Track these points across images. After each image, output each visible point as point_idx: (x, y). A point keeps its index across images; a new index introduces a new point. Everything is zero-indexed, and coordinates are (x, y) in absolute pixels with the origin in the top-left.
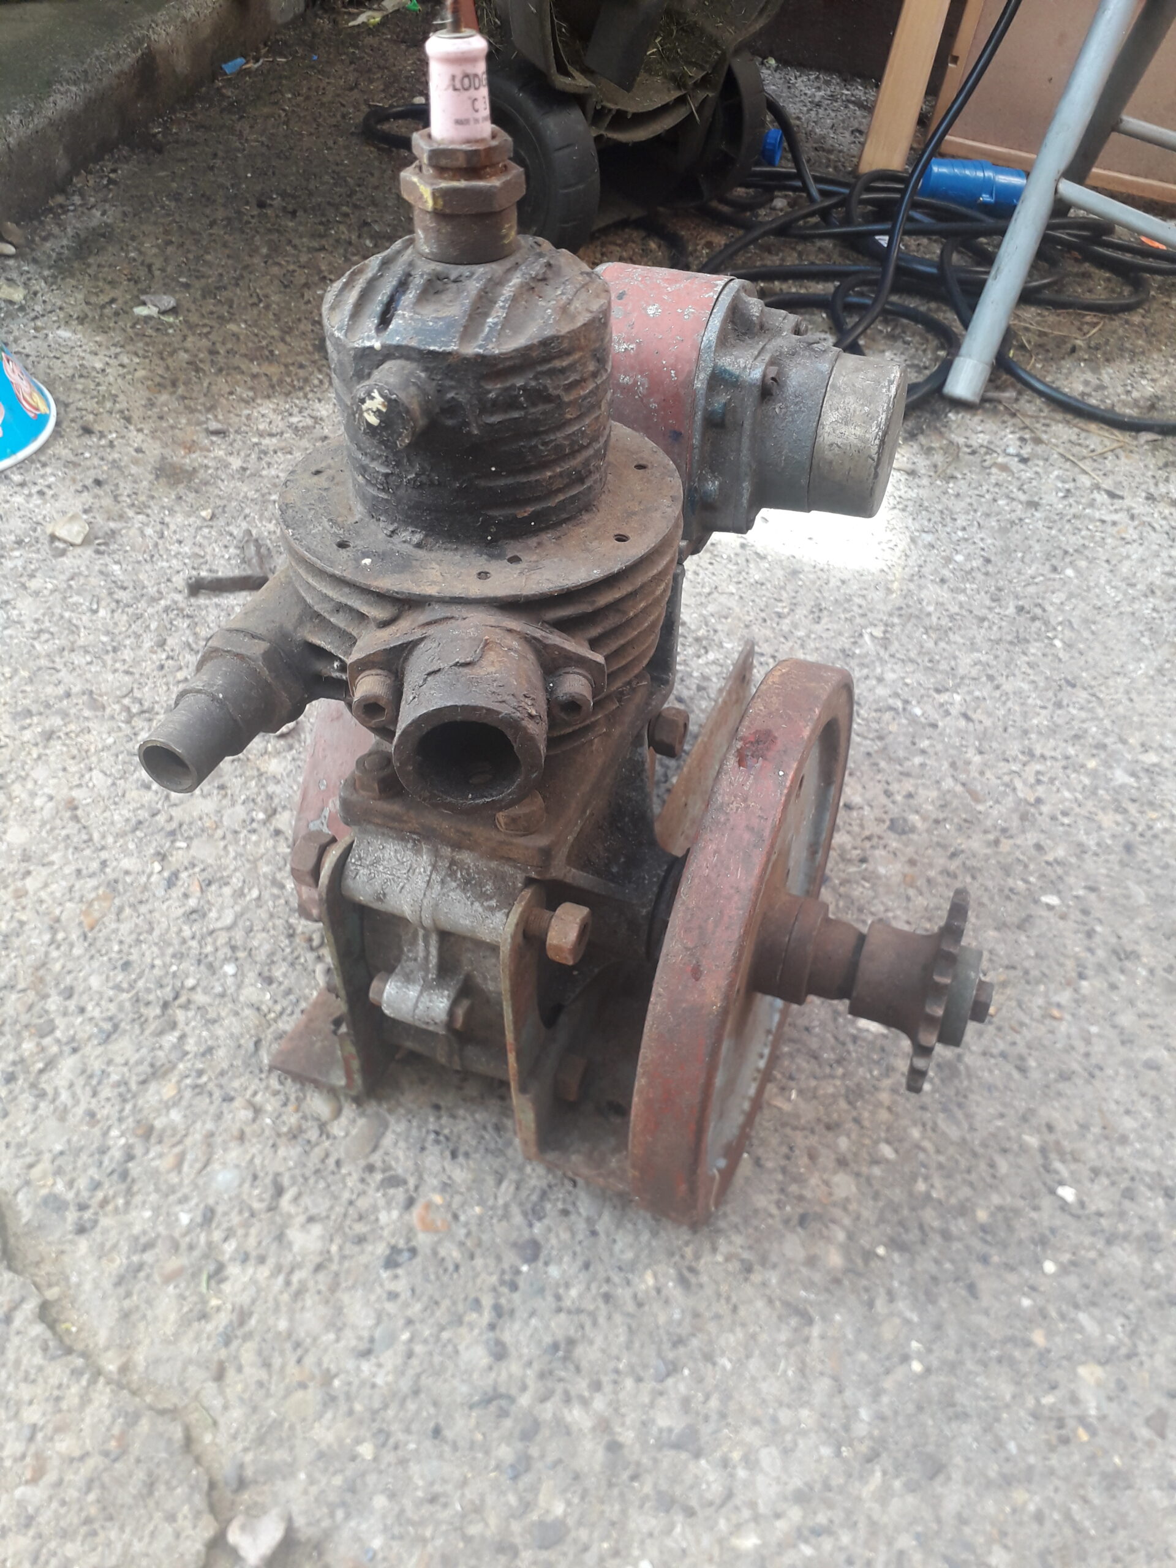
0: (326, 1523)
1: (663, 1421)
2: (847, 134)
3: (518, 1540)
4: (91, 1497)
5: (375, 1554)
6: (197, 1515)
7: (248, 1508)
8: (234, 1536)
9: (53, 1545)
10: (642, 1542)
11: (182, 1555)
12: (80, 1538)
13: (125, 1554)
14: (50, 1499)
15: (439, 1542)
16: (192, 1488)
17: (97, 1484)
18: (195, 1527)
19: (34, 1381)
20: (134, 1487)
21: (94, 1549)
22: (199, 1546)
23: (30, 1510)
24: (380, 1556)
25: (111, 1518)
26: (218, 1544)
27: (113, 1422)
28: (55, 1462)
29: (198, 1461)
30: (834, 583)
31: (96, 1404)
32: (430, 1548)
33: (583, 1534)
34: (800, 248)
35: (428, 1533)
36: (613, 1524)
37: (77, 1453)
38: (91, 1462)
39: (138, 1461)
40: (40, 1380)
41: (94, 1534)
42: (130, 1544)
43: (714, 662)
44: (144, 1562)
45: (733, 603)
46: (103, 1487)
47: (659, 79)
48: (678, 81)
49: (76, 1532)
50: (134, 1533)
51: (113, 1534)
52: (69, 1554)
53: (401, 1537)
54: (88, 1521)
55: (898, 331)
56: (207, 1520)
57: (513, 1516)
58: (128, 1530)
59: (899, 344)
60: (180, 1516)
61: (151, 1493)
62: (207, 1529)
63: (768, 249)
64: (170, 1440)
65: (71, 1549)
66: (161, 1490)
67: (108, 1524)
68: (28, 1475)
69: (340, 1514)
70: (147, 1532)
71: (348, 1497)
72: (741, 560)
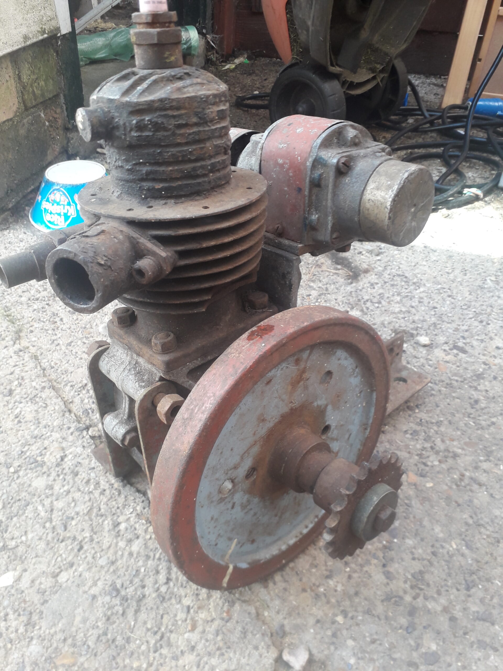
0: (326, 652)
1: (474, 608)
2: (432, 95)
3: (417, 661)
4: (219, 638)
5: (352, 666)
6: (268, 647)
7: (289, 645)
8: (286, 657)
9: (205, 659)
10: (476, 663)
11: (264, 665)
12: (217, 656)
13: (238, 664)
14: (201, 638)
15: (381, 661)
16: (263, 635)
17: (220, 632)
18: (268, 652)
19: (185, 587)
20: (237, 633)
21: (224, 661)
22: (271, 661)
23: (193, 643)
24: (354, 667)
25: (229, 648)
26: (279, 660)
27: (223, 605)
28: (200, 622)
29: (264, 623)
30: (468, 260)
31: (214, 597)
32: (377, 664)
33: (448, 659)
34: (423, 136)
35: (375, 657)
36: (460, 654)
37: (209, 619)
38: (216, 623)
39: (237, 622)
40: (188, 587)
41: (223, 654)
42: (240, 660)
43: (423, 292)
44: (248, 668)
45: (426, 268)
46: (223, 633)
47: (364, 70)
48: (373, 70)
49: (215, 654)
50: (240, 654)
51: (231, 655)
52: (214, 663)
53: (362, 659)
54: (219, 649)
55: (472, 165)
56: (273, 649)
57: (413, 650)
58: (238, 653)
59: (473, 169)
60: (260, 647)
61: (245, 637)
62: (273, 654)
63: (410, 138)
64: (249, 613)
65: (214, 661)
66: (250, 636)
67: (229, 650)
68: (189, 628)
69: (332, 648)
70: (246, 654)
71: (334, 640)
72: (426, 252)
